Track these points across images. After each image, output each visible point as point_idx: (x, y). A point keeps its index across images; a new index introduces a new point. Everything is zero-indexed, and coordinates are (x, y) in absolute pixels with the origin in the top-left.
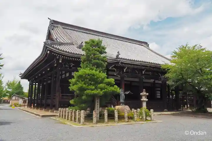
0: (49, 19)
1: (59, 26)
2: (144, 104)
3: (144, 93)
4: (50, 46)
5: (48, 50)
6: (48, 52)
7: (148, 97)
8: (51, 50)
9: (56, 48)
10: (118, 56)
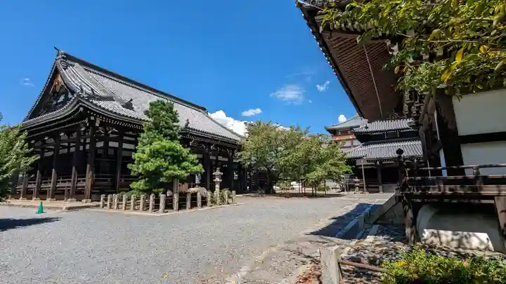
0: (56, 48)
1: (77, 64)
2: (217, 186)
3: (218, 173)
4: (86, 100)
5: (81, 106)
6: (81, 109)
7: (222, 177)
8: (86, 106)
9: (96, 105)
10: (187, 125)
